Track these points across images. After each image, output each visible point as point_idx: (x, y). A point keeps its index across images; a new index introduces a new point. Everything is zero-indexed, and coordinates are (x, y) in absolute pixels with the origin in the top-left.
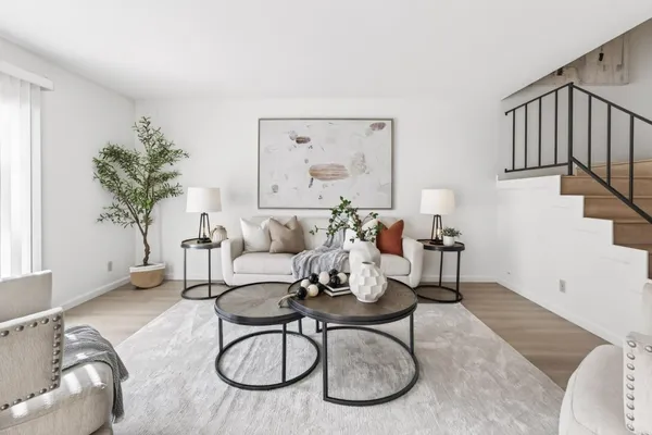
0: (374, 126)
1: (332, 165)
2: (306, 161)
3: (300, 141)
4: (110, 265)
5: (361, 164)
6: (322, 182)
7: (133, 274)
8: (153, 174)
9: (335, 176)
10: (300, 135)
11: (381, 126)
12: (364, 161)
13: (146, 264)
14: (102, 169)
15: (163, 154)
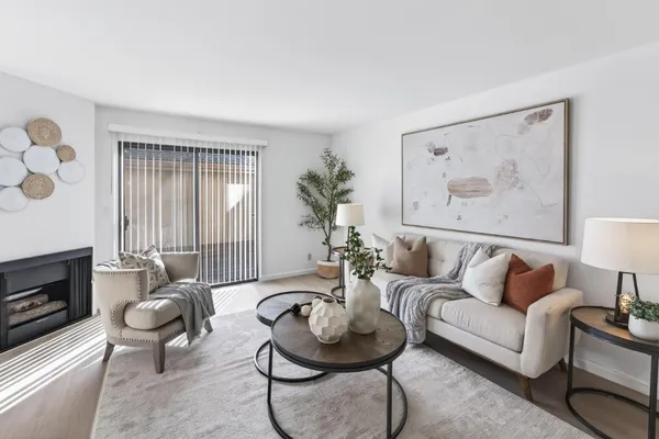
0: (531, 119)
1: (473, 179)
2: (444, 175)
3: (438, 152)
4: (310, 257)
5: (511, 175)
6: (460, 200)
7: (320, 266)
8: (335, 192)
9: (476, 192)
10: (438, 145)
11: (544, 116)
12: (514, 171)
13: (329, 260)
14: (303, 189)
15: (344, 175)
